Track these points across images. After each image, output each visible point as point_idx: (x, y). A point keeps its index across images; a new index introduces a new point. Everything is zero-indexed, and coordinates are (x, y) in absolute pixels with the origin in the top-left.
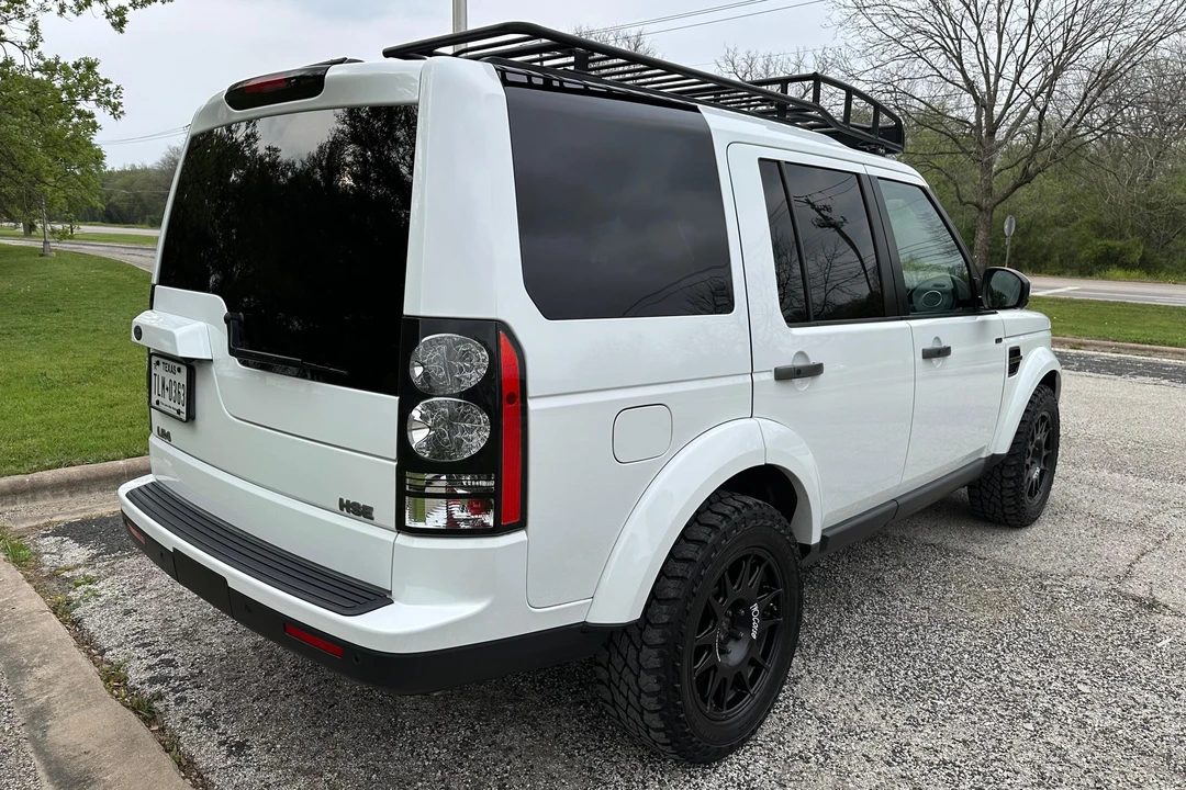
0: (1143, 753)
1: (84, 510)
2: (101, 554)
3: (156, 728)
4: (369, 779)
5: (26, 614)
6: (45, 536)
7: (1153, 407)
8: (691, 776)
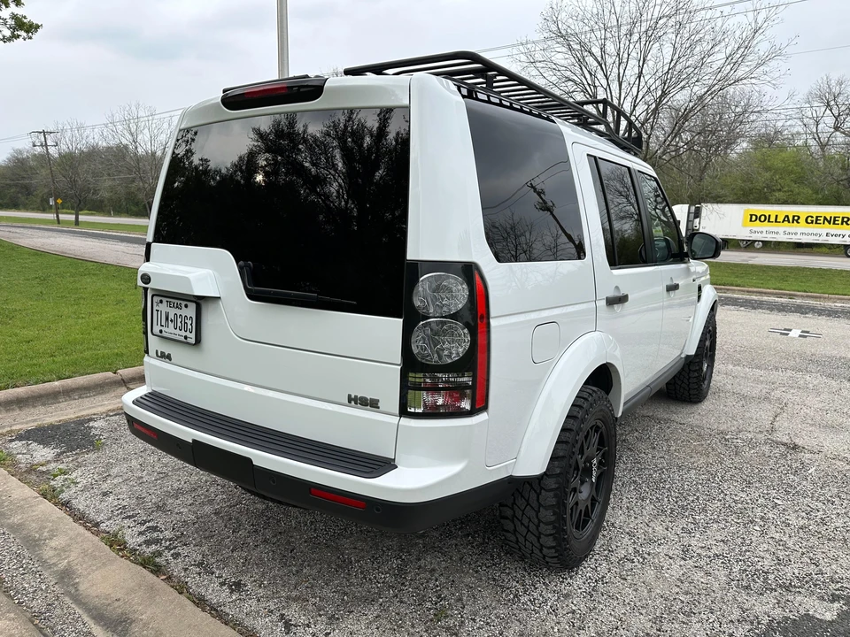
0: (829, 540)
1: (35, 420)
2: (64, 452)
3: (164, 577)
4: (343, 600)
5: (23, 500)
6: (11, 441)
7: (742, 325)
8: (563, 578)
